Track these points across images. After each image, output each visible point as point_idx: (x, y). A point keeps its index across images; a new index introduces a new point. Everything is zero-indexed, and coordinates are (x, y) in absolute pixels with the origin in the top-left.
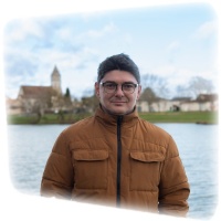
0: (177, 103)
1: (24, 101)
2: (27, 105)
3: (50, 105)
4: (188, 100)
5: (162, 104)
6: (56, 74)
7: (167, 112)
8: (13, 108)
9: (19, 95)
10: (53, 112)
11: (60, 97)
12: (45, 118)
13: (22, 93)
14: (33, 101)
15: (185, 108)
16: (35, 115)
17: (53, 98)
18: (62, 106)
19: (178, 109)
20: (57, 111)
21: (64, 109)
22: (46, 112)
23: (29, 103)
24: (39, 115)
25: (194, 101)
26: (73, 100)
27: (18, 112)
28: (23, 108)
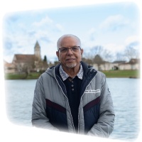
0: (117, 65)
1: (17, 64)
2: (18, 67)
3: (34, 67)
4: (124, 63)
5: (107, 65)
6: (37, 46)
7: (110, 71)
8: (10, 69)
9: (14, 61)
10: (36, 71)
11: (40, 61)
12: (31, 75)
13: (15, 59)
14: (22, 64)
15: (122, 68)
16: (24, 73)
17: (36, 62)
18: (41, 67)
19: (117, 68)
20: (38, 71)
21: (43, 69)
22: (31, 71)
23: (20, 66)
24: (27, 73)
25: (128, 63)
26: (48, 63)
27: (13, 71)
28: (16, 69)
